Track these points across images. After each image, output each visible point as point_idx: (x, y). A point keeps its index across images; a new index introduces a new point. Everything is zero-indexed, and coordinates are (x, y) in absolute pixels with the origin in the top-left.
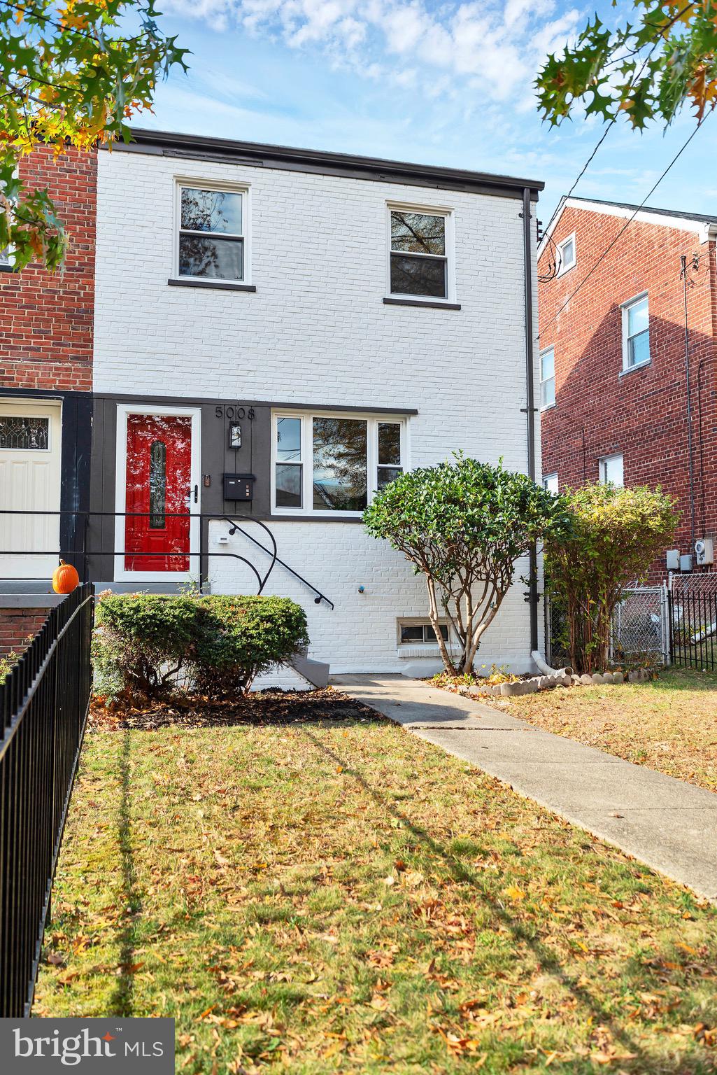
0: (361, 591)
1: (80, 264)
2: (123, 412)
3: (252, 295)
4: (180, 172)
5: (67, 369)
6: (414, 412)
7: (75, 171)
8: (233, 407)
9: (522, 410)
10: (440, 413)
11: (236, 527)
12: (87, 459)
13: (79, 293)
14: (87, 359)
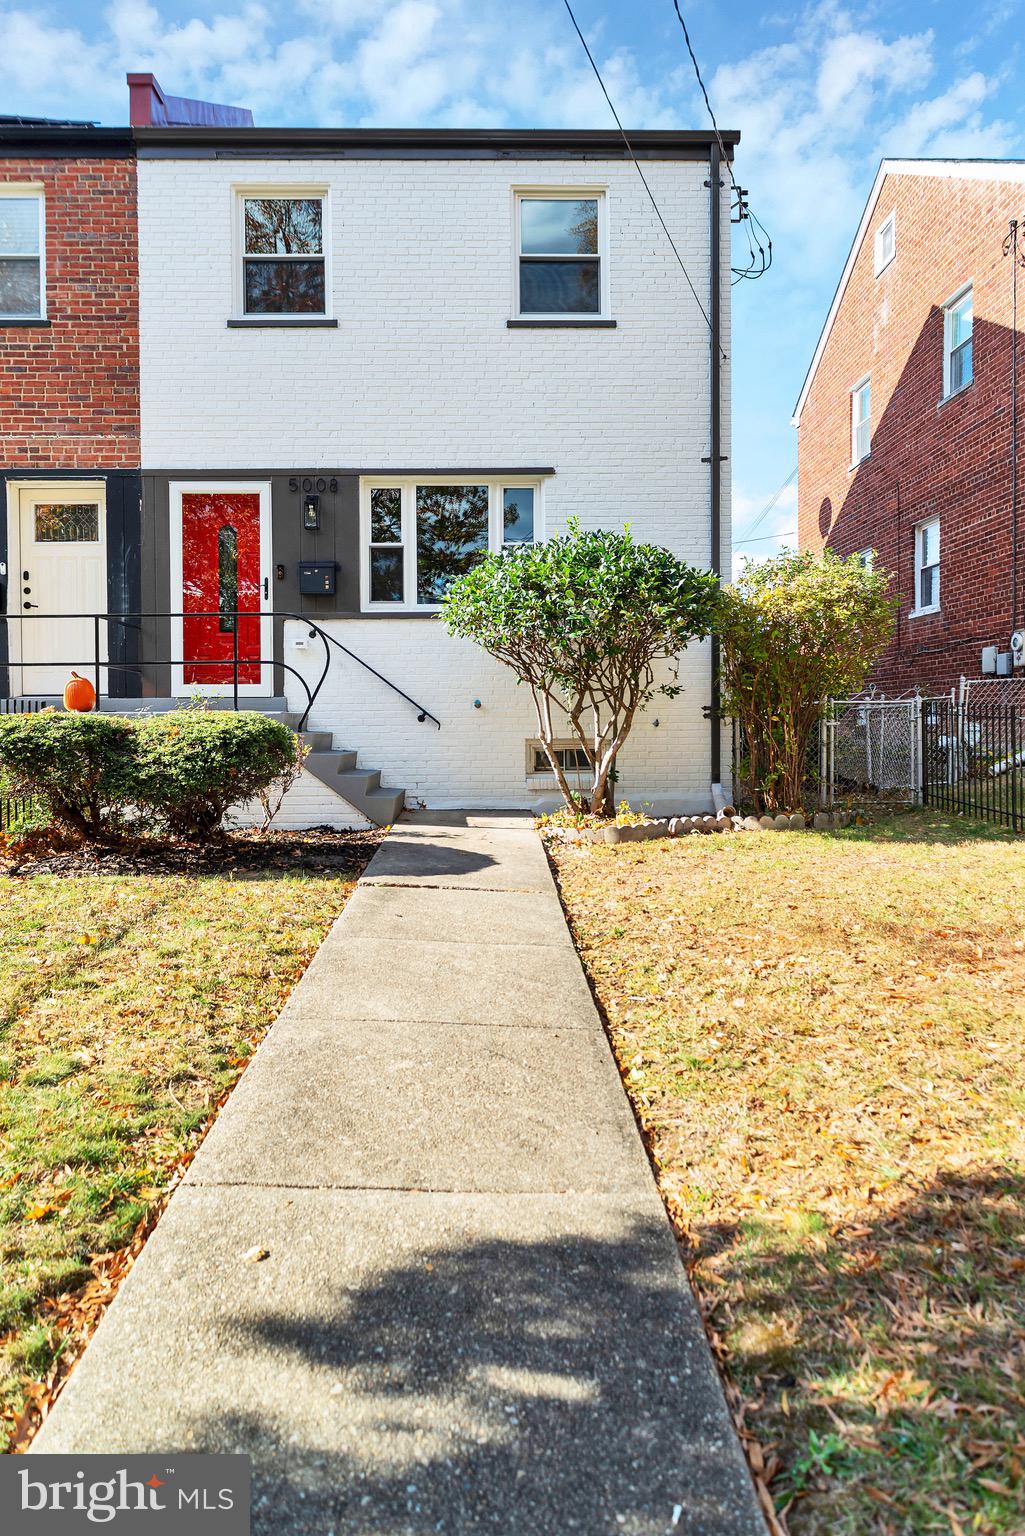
0: (478, 705)
1: (121, 310)
2: (177, 490)
3: (332, 331)
4: (239, 179)
5: (111, 443)
6: (550, 471)
7: (111, 192)
8: (311, 479)
9: (703, 460)
10: (586, 470)
11: (316, 628)
12: (137, 550)
13: (121, 348)
14: (133, 429)
